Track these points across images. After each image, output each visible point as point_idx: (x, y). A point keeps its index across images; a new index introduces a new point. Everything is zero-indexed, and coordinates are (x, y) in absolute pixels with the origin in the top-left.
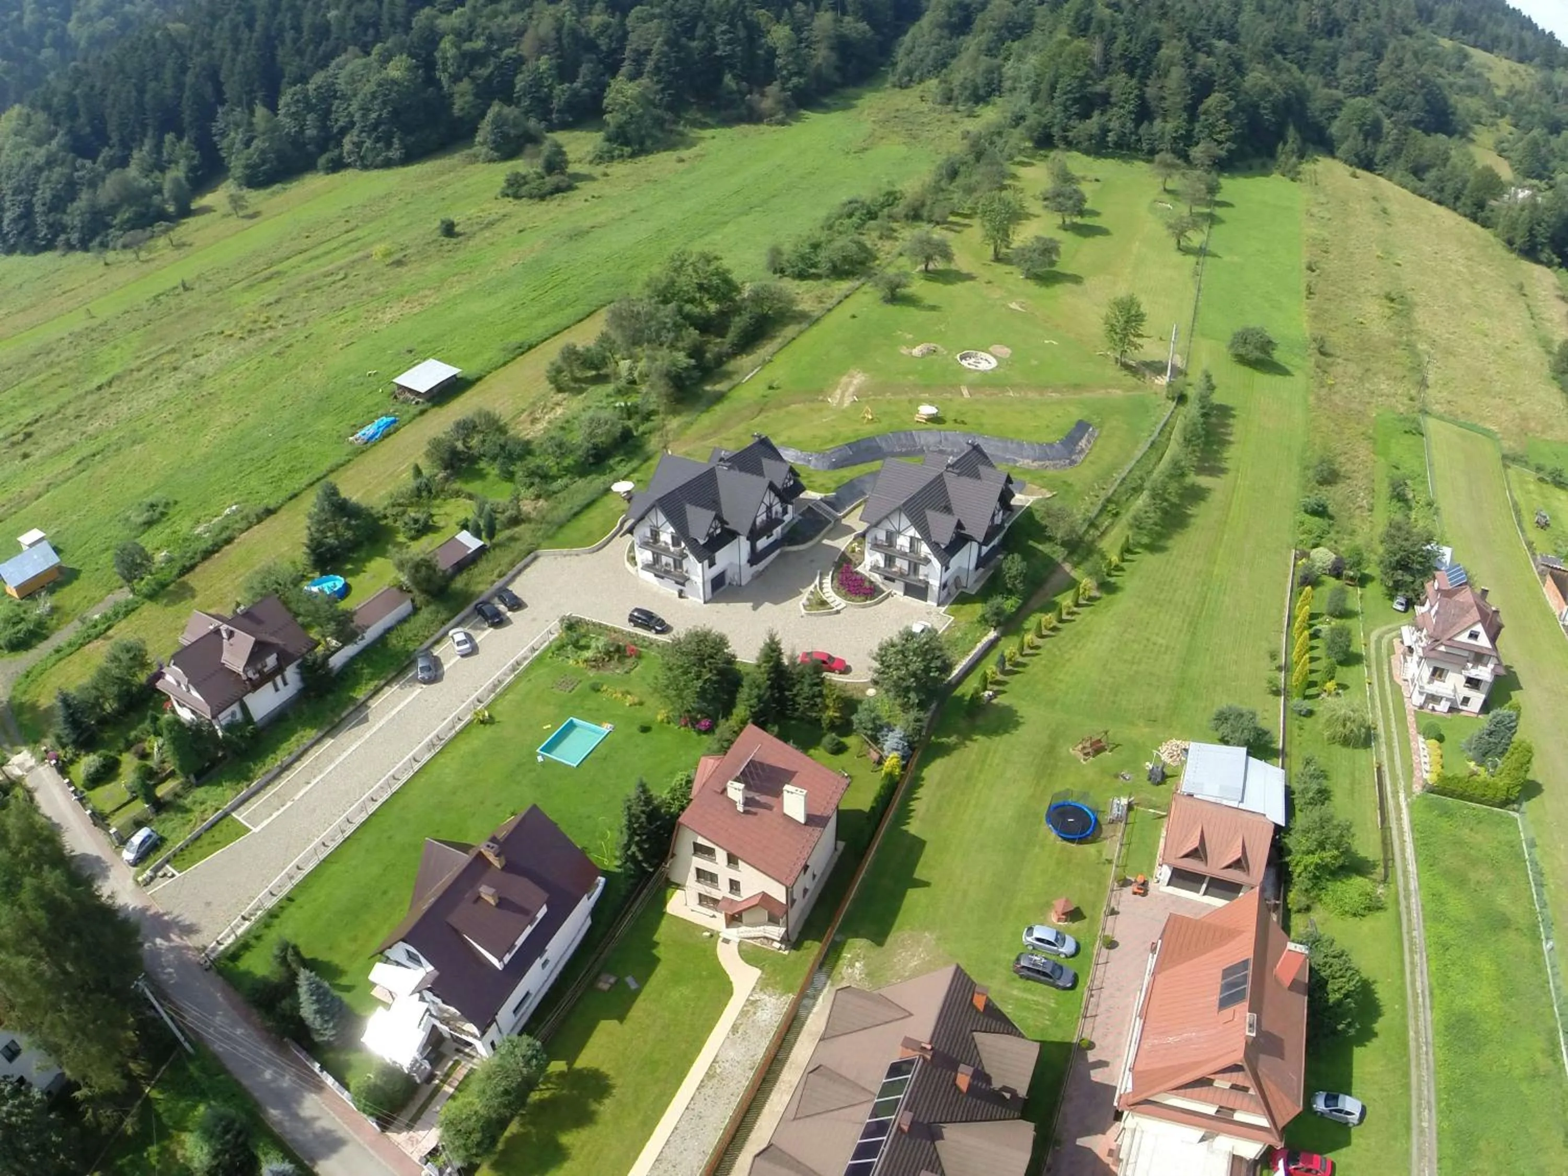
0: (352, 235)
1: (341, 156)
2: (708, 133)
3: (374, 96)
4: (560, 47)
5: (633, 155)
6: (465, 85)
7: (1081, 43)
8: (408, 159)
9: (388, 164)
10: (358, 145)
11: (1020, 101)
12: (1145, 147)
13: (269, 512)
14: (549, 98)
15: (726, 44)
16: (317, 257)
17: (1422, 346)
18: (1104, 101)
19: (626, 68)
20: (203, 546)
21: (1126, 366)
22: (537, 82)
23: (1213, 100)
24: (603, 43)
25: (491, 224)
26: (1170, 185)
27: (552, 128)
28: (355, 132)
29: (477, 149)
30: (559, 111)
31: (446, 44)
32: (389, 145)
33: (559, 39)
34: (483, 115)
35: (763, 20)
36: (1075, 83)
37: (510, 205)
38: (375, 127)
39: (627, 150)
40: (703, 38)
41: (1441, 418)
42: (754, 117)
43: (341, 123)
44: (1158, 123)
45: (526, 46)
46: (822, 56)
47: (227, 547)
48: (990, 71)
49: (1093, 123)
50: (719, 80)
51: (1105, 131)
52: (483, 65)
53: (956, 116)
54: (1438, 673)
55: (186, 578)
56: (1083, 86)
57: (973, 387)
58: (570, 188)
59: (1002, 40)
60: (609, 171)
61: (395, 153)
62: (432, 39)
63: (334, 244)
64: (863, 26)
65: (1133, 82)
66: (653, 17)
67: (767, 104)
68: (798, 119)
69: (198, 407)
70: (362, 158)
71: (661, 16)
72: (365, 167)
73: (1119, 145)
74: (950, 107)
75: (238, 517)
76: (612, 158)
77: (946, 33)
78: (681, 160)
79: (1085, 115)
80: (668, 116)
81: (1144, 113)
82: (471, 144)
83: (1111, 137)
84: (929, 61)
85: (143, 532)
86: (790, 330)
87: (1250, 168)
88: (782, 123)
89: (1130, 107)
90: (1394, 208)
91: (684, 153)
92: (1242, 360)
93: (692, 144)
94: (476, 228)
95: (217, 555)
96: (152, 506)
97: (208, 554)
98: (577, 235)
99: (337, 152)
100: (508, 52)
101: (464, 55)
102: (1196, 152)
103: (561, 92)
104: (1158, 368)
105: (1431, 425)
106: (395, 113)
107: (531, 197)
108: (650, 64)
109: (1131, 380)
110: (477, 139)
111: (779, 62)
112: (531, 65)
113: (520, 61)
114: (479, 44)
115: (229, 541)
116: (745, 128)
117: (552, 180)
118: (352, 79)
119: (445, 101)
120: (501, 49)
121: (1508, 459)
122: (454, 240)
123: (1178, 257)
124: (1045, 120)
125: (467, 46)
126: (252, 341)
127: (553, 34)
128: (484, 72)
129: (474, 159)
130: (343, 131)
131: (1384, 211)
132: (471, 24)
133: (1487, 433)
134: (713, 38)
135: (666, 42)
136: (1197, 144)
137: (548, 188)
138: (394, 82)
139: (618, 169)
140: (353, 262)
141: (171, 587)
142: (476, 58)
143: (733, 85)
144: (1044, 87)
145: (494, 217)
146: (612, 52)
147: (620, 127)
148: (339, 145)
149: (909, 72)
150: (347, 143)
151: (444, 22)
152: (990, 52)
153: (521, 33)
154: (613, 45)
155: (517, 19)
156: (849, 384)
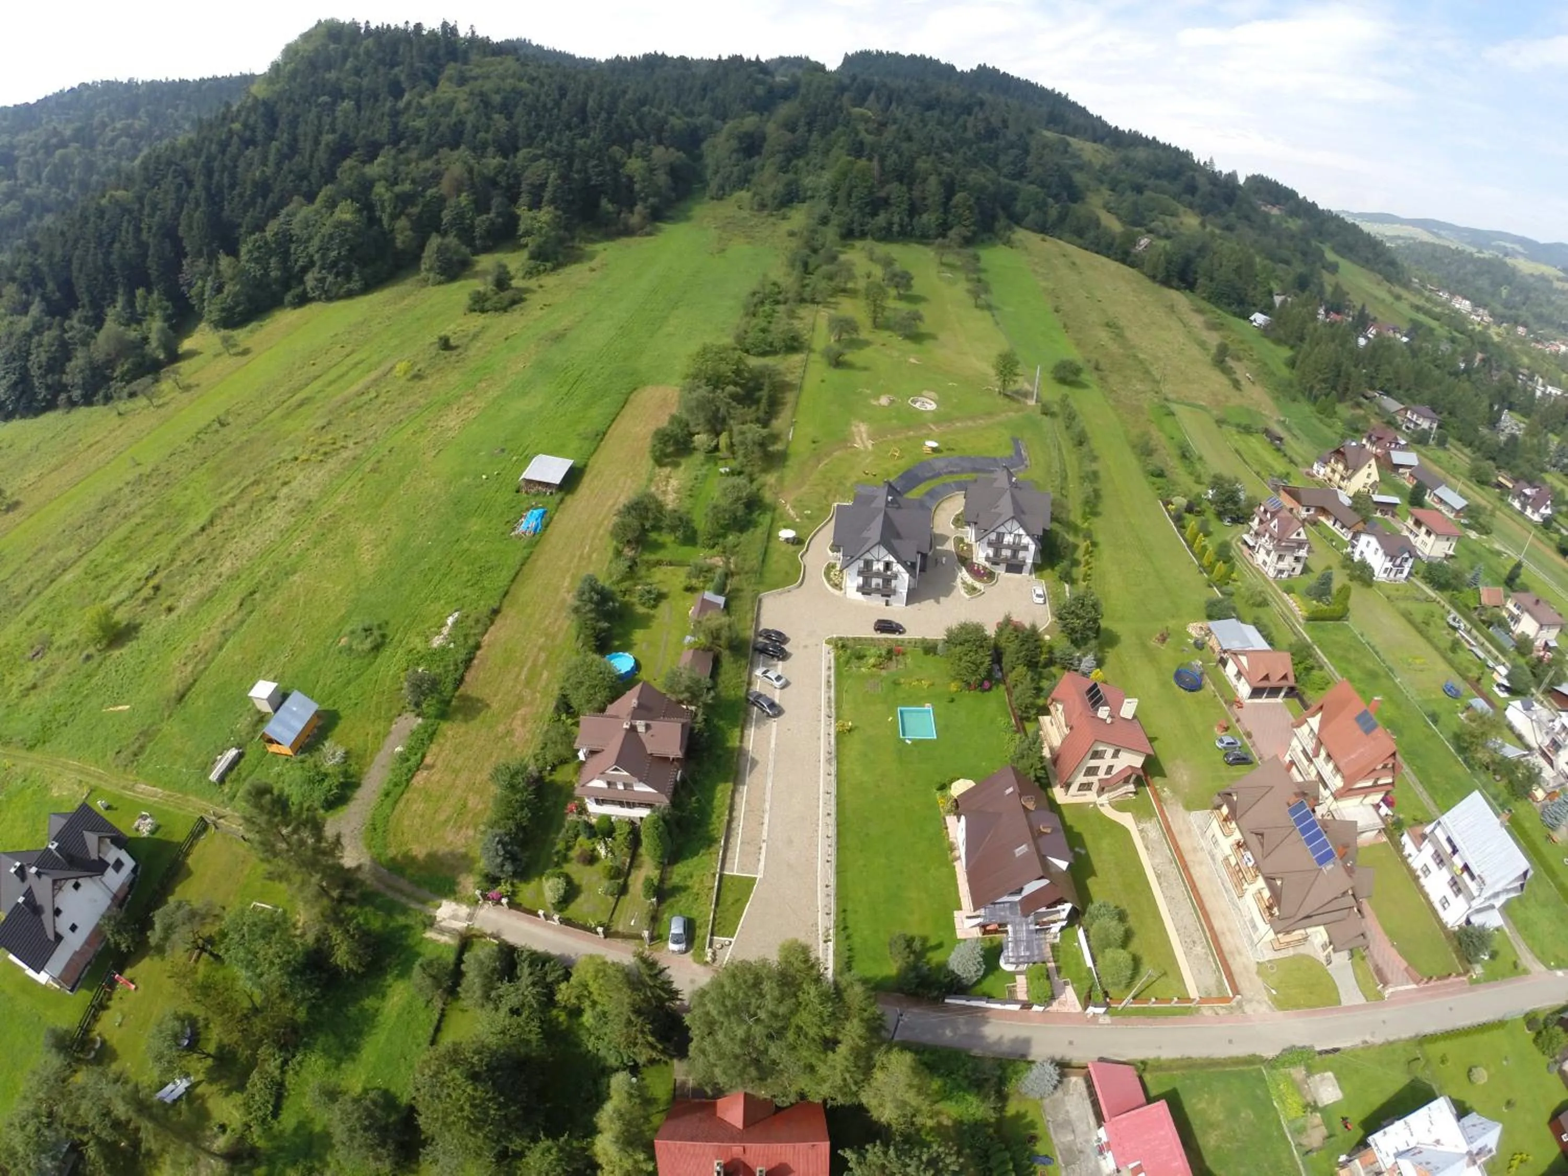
0: (356, 357)
1: (305, 292)
2: (599, 247)
3: (331, 237)
4: (473, 186)
5: (554, 269)
6: (402, 222)
7: (863, 162)
8: (368, 287)
9: (350, 295)
10: (322, 280)
11: (822, 207)
12: (918, 233)
13: (496, 612)
14: (472, 226)
15: (599, 175)
16: (334, 381)
17: (1141, 356)
18: (885, 202)
19: (524, 199)
20: (461, 656)
21: (1006, 396)
22: (460, 216)
23: (959, 197)
24: (502, 179)
25: (475, 336)
26: (944, 260)
27: (476, 252)
28: (316, 269)
29: (423, 274)
30: (481, 237)
31: (380, 188)
32: (349, 278)
33: (472, 179)
34: (422, 247)
35: (618, 156)
36: (866, 191)
37: (479, 320)
38: (334, 264)
39: (549, 265)
40: (578, 172)
41: (1175, 402)
42: (628, 232)
43: (300, 263)
44: (925, 217)
45: (445, 186)
46: (662, 179)
47: (479, 653)
48: (788, 184)
49: (882, 219)
50: (596, 205)
51: (891, 224)
52: (414, 205)
53: (772, 219)
54: (1281, 558)
55: (462, 689)
56: (871, 193)
57: (934, 423)
58: (522, 300)
59: (789, 161)
60: (542, 282)
61: (355, 285)
62: (366, 186)
63: (344, 369)
64: (681, 154)
65: (904, 188)
66: (536, 158)
67: (635, 220)
68: (659, 230)
69: (330, 530)
70: (326, 292)
71: (543, 156)
72: (330, 299)
73: (899, 233)
74: (766, 213)
75: (470, 622)
76: (539, 273)
77: (741, 155)
78: (593, 270)
79: (874, 214)
80: (567, 234)
81: (913, 210)
82: (418, 270)
83: (896, 228)
84: (734, 177)
85: (376, 657)
86: (790, 397)
87: (983, 241)
88: (649, 234)
89: (904, 206)
90: (1078, 261)
91: (593, 264)
92: (1063, 381)
93: (591, 257)
94: (466, 340)
95: (476, 662)
96: (368, 630)
97: (468, 662)
98: (558, 338)
99: (301, 289)
100: (430, 192)
101: (398, 197)
102: (952, 234)
103: (482, 222)
104: (1026, 395)
105: (1174, 407)
106: (352, 250)
107: (496, 310)
108: (547, 195)
109: (1015, 405)
110: (423, 267)
111: (637, 187)
112: (452, 202)
113: (441, 201)
114: (407, 187)
115: (478, 647)
116: (625, 240)
117: (507, 295)
118: (306, 224)
119: (387, 237)
120: (424, 190)
121: (1220, 422)
122: (455, 352)
123: (978, 313)
124: (846, 219)
125: (397, 189)
126: (332, 463)
127: (466, 175)
128: (415, 210)
129: (426, 281)
130: (305, 270)
131: (1074, 264)
132: (395, 171)
133: (1201, 407)
134: (586, 172)
135: (560, 177)
136: (951, 228)
137: (506, 303)
138: (347, 224)
139: (549, 281)
140: (375, 380)
141: (454, 702)
142: (405, 200)
143: (610, 207)
144: (841, 194)
145: (473, 330)
146: (509, 188)
147: (539, 246)
148: (301, 282)
149: (722, 187)
150: (310, 279)
151: (373, 170)
152: (784, 169)
153: (437, 177)
154: (511, 181)
155: (428, 164)
156: (860, 432)
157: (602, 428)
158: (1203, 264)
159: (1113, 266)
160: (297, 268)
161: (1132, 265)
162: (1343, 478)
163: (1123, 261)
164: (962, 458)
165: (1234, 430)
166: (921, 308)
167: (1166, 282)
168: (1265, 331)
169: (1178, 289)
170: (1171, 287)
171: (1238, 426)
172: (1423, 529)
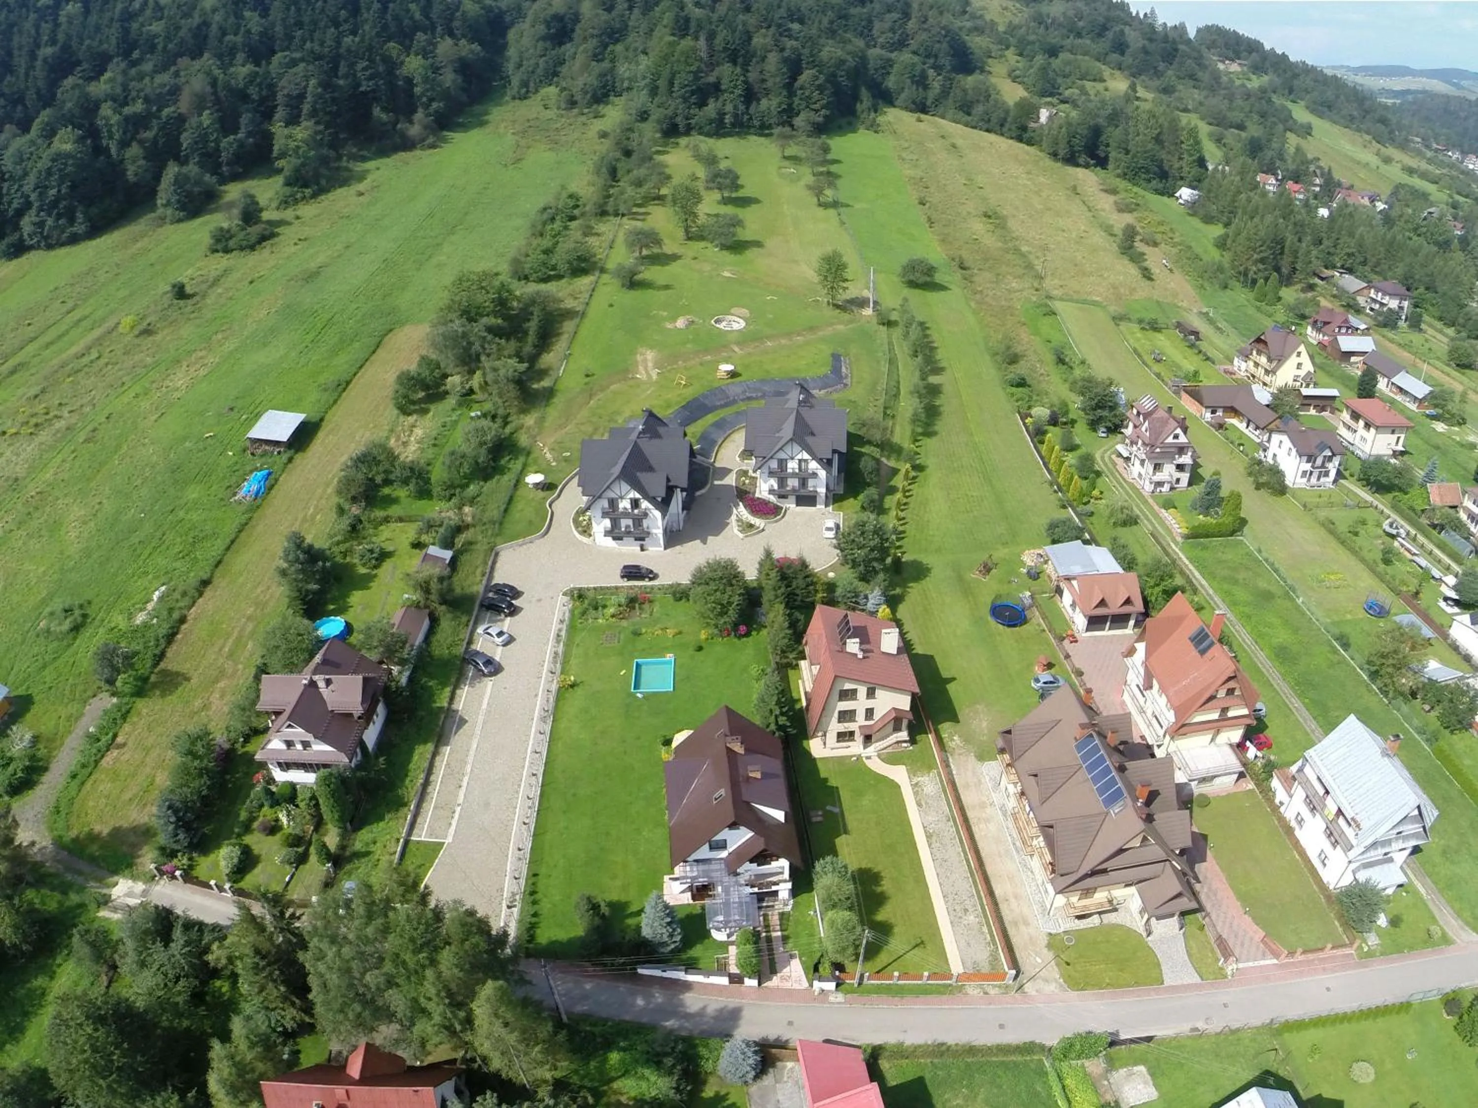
0: (77, 315)
1: (21, 240)
2: (370, 165)
3: (49, 173)
4: (218, 101)
5: (314, 196)
6: (135, 150)
7: (687, 43)
8: (95, 230)
9: (74, 240)
10: (41, 224)
11: (640, 98)
12: (757, 123)
13: (205, 583)
14: (217, 150)
15: (369, 79)
16: (52, 343)
17: (1024, 249)
18: (716, 89)
19: (280, 113)
20: (163, 631)
21: (837, 306)
22: (203, 138)
23: (806, 76)
24: (253, 92)
25: (216, 282)
26: (789, 152)
27: (224, 181)
28: (33, 212)
29: (160, 211)
30: (228, 164)
31: (106, 110)
32: (72, 220)
33: (215, 93)
34: (157, 178)
35: (394, 54)
36: (691, 77)
37: (222, 261)
38: (55, 204)
39: (308, 191)
40: (346, 77)
41: (1061, 299)
42: (407, 145)
43: (15, 205)
44: (764, 103)
45: (184, 104)
46: (449, 78)
47: (184, 627)
48: (602, 75)
49: (711, 109)
50: (368, 115)
51: (722, 115)
52: (147, 128)
53: (583, 119)
54: (1158, 467)
55: (162, 665)
56: (697, 78)
57: (740, 344)
58: (273, 235)
59: (605, 46)
60: (299, 213)
61: (79, 228)
62: (90, 108)
63: (63, 327)
64: (476, 47)
65: (738, 70)
66: (294, 63)
67: (414, 130)
68: (445, 140)
69: (37, 508)
70: (46, 238)
71: (302, 60)
72: (50, 247)
73: (733, 125)
74: (576, 111)
75: (177, 595)
76: (296, 202)
77: (548, 44)
78: (361, 194)
79: (702, 104)
80: (332, 153)
81: (750, 96)
82: (153, 208)
83: (728, 119)
84: (540, 71)
85: (75, 639)
86: (568, 326)
87: (840, 127)
88: (433, 146)
89: (738, 92)
90: (959, 142)
91: (361, 187)
92: (913, 284)
93: (361, 178)
94: (204, 286)
95: (179, 636)
96: (68, 611)
97: (170, 638)
98: (311, 277)
99: (17, 236)
100: (166, 112)
101: (127, 119)
102: (798, 121)
103: (228, 144)
104: (862, 303)
105: (1058, 306)
106: (73, 187)
107: (242, 249)
108: (306, 108)
109: (846, 316)
110: (159, 202)
111: (418, 90)
112: (193, 121)
113: (181, 119)
114: (138, 107)
115: (183, 620)
116: (402, 155)
117: (255, 230)
118: (20, 159)
119: (117, 168)
120: (159, 110)
121: (1118, 319)
122: (190, 302)
123: (821, 212)
124: (669, 112)
125: (127, 110)
126: (44, 436)
127: (208, 89)
128: (149, 135)
129: (163, 219)
130: (20, 213)
131: (954, 146)
132: (125, 88)
133: (1095, 303)
134: (355, 75)
135: (320, 84)
136: (798, 114)
137: (253, 239)
138: (68, 155)
139: (307, 210)
140: (98, 339)
141: (153, 678)
142: (136, 123)
143: (384, 117)
144: (662, 83)
145: (214, 274)
146: (263, 100)
147: (297, 170)
148: (17, 228)
149: (525, 84)
150: (27, 224)
151: (99, 88)
152: (597, 57)
153: (175, 91)
154: (264, 93)
155: (164, 78)
156: (645, 361)
157: (346, 377)
158: (1113, 135)
159: (1003, 144)
160: (11, 213)
161: (1030, 143)
162: (1267, 372)
163: (1020, 139)
164: (763, 381)
165: (1135, 327)
166: (747, 214)
167: (1071, 160)
168: (1192, 207)
169: (1087, 166)
170: (1077, 165)
171: (1140, 321)
172: (1361, 423)
